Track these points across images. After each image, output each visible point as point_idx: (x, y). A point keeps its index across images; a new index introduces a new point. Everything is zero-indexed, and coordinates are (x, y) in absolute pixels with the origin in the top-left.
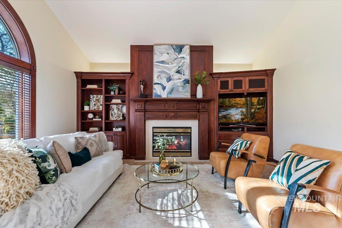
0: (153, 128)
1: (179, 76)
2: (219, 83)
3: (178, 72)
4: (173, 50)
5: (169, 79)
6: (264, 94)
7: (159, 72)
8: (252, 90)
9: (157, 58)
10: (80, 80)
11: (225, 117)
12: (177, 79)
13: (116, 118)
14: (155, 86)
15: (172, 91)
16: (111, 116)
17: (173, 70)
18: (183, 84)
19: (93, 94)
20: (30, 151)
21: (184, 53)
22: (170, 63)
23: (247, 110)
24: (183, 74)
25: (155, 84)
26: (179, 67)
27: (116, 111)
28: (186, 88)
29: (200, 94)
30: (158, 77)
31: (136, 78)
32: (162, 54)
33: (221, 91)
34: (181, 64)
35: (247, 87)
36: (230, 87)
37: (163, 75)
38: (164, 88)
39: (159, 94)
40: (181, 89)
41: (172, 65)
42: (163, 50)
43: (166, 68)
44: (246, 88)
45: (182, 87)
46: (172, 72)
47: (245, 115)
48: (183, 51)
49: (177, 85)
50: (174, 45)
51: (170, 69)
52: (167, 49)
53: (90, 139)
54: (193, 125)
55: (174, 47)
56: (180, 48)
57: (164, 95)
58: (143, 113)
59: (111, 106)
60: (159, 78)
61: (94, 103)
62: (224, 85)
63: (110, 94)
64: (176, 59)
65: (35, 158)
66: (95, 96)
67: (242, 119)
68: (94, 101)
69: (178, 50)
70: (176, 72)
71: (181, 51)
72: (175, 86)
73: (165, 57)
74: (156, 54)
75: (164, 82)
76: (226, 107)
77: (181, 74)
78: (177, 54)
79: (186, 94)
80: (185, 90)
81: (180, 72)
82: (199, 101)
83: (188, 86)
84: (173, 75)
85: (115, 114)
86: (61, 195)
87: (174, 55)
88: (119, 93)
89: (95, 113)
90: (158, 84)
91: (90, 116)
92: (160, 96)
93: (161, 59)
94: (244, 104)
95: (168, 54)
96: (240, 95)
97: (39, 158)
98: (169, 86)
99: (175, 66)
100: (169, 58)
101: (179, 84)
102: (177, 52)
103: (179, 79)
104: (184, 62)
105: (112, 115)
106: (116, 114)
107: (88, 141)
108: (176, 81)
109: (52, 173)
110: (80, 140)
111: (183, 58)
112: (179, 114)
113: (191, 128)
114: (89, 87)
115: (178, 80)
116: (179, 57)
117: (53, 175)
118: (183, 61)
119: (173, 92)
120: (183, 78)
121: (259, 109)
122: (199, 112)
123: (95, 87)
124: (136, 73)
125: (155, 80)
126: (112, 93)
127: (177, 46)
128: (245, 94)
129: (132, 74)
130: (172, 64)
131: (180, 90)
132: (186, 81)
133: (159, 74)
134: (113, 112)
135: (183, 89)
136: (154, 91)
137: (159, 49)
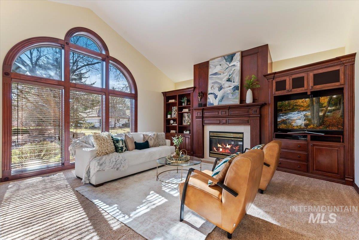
0: (210, 132)
1: (230, 84)
2: (274, 84)
3: (229, 80)
4: (225, 61)
5: (221, 88)
6: (340, 91)
7: (213, 83)
8: (319, 87)
9: (211, 71)
10: (165, 97)
11: (284, 122)
12: (227, 87)
13: (186, 123)
14: (209, 96)
15: (222, 98)
16: (183, 122)
17: (224, 80)
18: (232, 91)
19: (174, 106)
20: (112, 137)
21: (235, 61)
22: (222, 74)
23: (313, 113)
24: (233, 81)
25: (209, 94)
26: (230, 75)
28: (235, 94)
29: (249, 99)
30: (211, 88)
31: (197, 92)
32: (215, 66)
33: (277, 92)
34: (232, 72)
35: (311, 84)
36: (287, 87)
37: (216, 86)
38: (216, 97)
39: (212, 103)
41: (224, 75)
42: (216, 63)
43: (218, 78)
44: (309, 85)
45: (232, 94)
46: (223, 82)
47: (309, 120)
48: (235, 58)
49: (227, 93)
50: (226, 55)
51: (221, 79)
52: (220, 61)
53: (151, 136)
54: (246, 130)
55: (226, 57)
56: (230, 57)
57: (216, 103)
58: (201, 119)
59: (184, 114)
60: (212, 88)
61: (174, 113)
62: (281, 85)
63: (182, 105)
64: (227, 68)
65: (114, 140)
67: (306, 125)
68: (174, 111)
69: (229, 60)
70: (227, 81)
71: (232, 59)
72: (225, 94)
73: (218, 69)
74: (211, 68)
75: (216, 91)
76: (285, 110)
77: (231, 82)
78: (228, 63)
79: (235, 100)
80: (235, 96)
81: (231, 80)
82: (249, 106)
83: (238, 92)
84: (224, 84)
86: (117, 157)
87: (225, 65)
88: (187, 104)
89: (174, 120)
90: (211, 94)
91: (172, 122)
92: (212, 104)
93: (215, 71)
94: (308, 106)
95: (220, 65)
96: (303, 95)
97: (116, 141)
98: (220, 94)
99: (226, 75)
100: (221, 68)
101: (229, 92)
103: (229, 87)
104: (235, 69)
106: (187, 120)
107: (149, 137)
108: (226, 89)
109: (120, 148)
110: (145, 136)
111: (234, 65)
113: (243, 133)
114: (170, 101)
116: (230, 66)
117: (120, 149)
118: (233, 69)
119: (224, 99)
120: (233, 85)
121: (330, 111)
123: (173, 101)
124: (197, 86)
125: (210, 90)
126: (183, 104)
127: (228, 56)
128: (309, 93)
129: (194, 88)
130: (224, 73)
131: (229, 97)
132: (236, 88)
133: (213, 84)
134: (185, 119)
135: (232, 96)
136: (208, 101)
137: (213, 62)
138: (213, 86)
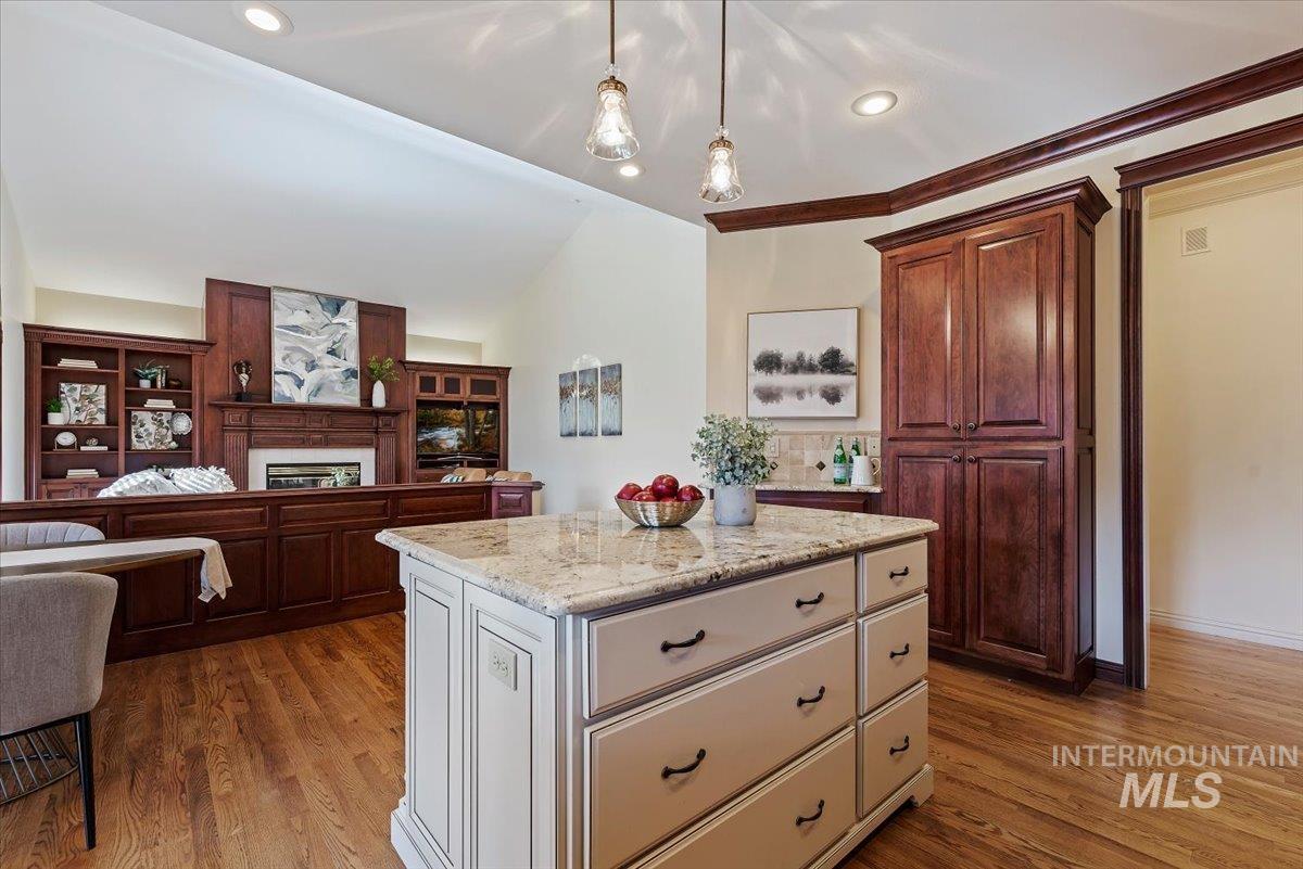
0: (269, 466)
1: (335, 361)
2: (418, 380)
3: (332, 352)
4: (319, 306)
5: (312, 366)
6: (495, 406)
7: (286, 348)
8: (476, 398)
9: (279, 318)
11: (428, 442)
12: (329, 367)
13: (150, 443)
14: (277, 378)
15: (319, 389)
16: (134, 439)
17: (320, 348)
18: (342, 378)
19: (70, 383)
21: (345, 316)
22: (313, 333)
23: (468, 429)
24: (343, 357)
25: (278, 373)
26: (334, 343)
27: (152, 428)
28: (349, 386)
29: (379, 400)
30: (284, 359)
31: (222, 356)
32: (293, 310)
33: (422, 394)
34: (339, 337)
35: (468, 392)
36: (438, 388)
37: (296, 356)
38: (300, 383)
39: (288, 395)
40: (338, 387)
41: (319, 338)
42: (295, 303)
43: (303, 341)
44: (465, 393)
45: (342, 383)
46: (319, 351)
47: (463, 440)
48: (343, 311)
49: (331, 378)
50: (321, 294)
51: (313, 345)
52: (306, 302)
54: (365, 458)
55: (323, 300)
56: (336, 304)
57: (301, 397)
58: (244, 434)
59: (139, 414)
60: (287, 360)
61: (74, 405)
62: (428, 384)
63: (137, 386)
64: (327, 325)
66: (79, 386)
67: (460, 447)
68: (75, 401)
69: (331, 309)
70: (328, 353)
71: (338, 310)
72: (326, 381)
73: (300, 318)
74: (278, 309)
75: (299, 370)
76: (430, 425)
77: (339, 357)
78: (329, 315)
79: (350, 397)
80: (349, 390)
81: (337, 352)
82: (378, 413)
83: (355, 384)
84: (319, 358)
85: (150, 434)
87: (322, 317)
88: (168, 385)
89: (83, 433)
90: (285, 373)
91: (66, 439)
92: (290, 399)
93: (291, 321)
94: (463, 421)
95: (308, 312)
96: (458, 405)
98: (310, 379)
99: (326, 340)
100: (311, 320)
101: (335, 378)
102: (329, 311)
103: (335, 367)
104: (345, 334)
105: (138, 436)
108: (326, 371)
111: (344, 325)
112: (335, 436)
113: (359, 465)
114: (68, 363)
115: (332, 369)
116: (333, 322)
118: (343, 332)
119: (322, 392)
120: (344, 366)
121: (486, 430)
122: (376, 432)
123: (87, 365)
124: (222, 343)
125: (278, 363)
126: (145, 384)
127: (329, 298)
128: (465, 403)
129: (208, 345)
130: (318, 334)
131: (336, 388)
132: (351, 373)
133: (288, 352)
134: (142, 429)
135: (343, 388)
136: (275, 389)
137: (287, 298)
138: (288, 356)
